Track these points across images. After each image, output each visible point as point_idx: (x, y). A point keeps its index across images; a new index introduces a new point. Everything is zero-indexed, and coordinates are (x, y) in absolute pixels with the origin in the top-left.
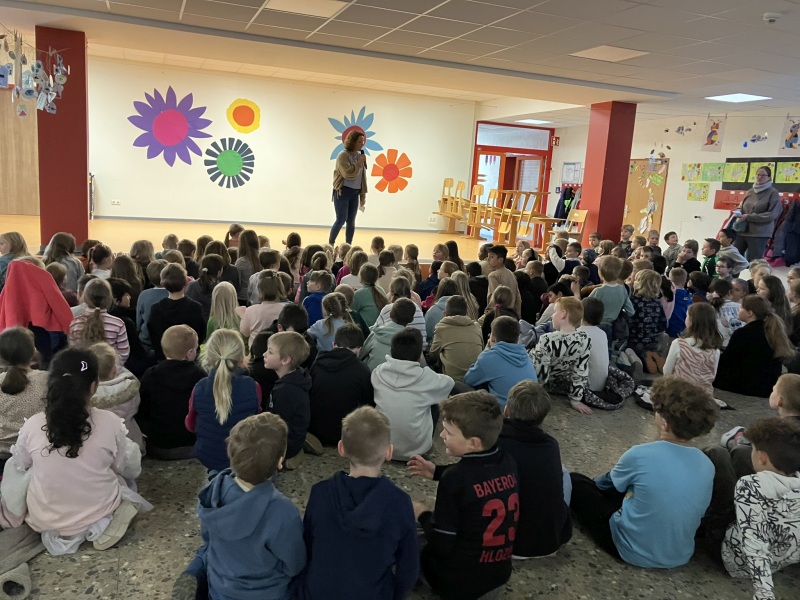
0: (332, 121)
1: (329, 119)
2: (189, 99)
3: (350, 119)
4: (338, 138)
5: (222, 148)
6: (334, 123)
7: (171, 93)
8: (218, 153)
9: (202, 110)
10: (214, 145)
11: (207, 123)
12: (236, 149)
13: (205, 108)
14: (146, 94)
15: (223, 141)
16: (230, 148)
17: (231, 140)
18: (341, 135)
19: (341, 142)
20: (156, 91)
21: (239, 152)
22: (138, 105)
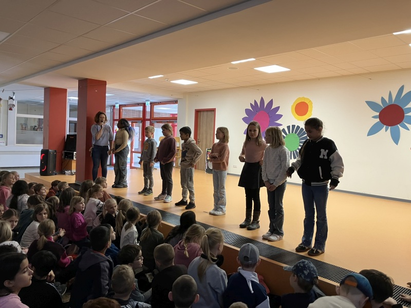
0: (369, 103)
1: (367, 102)
2: (271, 102)
3: (387, 100)
4: (374, 117)
5: (288, 133)
6: (372, 105)
7: (262, 100)
8: (285, 136)
9: (278, 108)
10: (284, 130)
11: (280, 116)
12: (296, 133)
13: (279, 107)
14: (251, 104)
15: (288, 127)
16: (292, 132)
17: (293, 126)
18: (378, 114)
19: (378, 120)
20: (255, 102)
21: (298, 135)
22: (247, 111)
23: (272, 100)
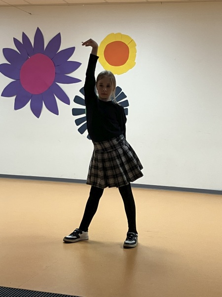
2: (57, 39)
7: (39, 35)
9: (71, 51)
13: (73, 49)
14: (15, 39)
20: (24, 36)
22: (7, 52)
23: (59, 35)
